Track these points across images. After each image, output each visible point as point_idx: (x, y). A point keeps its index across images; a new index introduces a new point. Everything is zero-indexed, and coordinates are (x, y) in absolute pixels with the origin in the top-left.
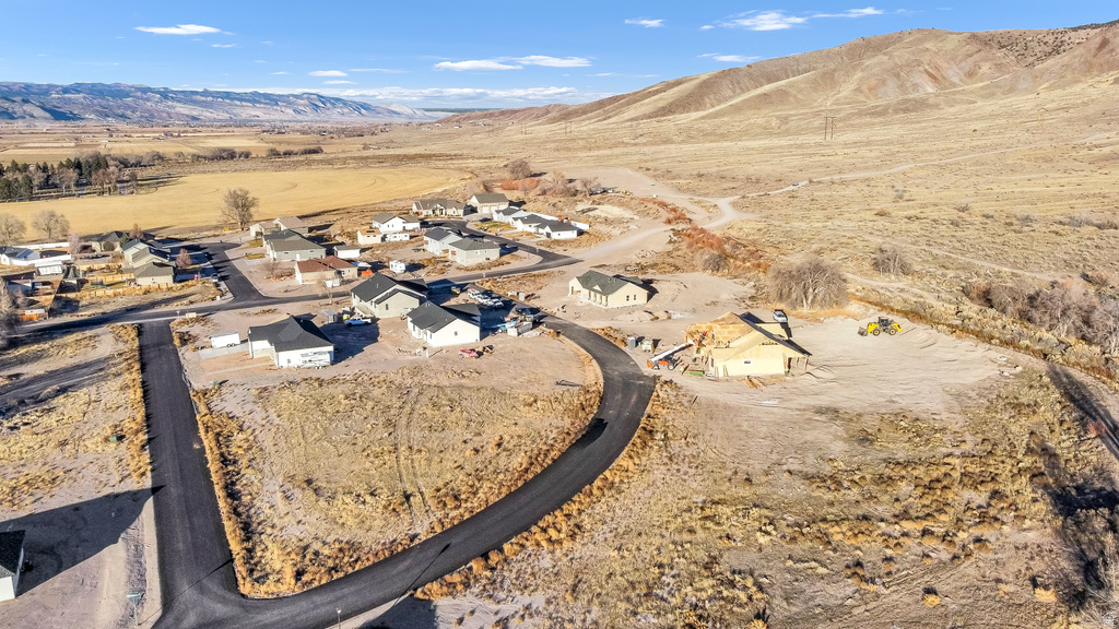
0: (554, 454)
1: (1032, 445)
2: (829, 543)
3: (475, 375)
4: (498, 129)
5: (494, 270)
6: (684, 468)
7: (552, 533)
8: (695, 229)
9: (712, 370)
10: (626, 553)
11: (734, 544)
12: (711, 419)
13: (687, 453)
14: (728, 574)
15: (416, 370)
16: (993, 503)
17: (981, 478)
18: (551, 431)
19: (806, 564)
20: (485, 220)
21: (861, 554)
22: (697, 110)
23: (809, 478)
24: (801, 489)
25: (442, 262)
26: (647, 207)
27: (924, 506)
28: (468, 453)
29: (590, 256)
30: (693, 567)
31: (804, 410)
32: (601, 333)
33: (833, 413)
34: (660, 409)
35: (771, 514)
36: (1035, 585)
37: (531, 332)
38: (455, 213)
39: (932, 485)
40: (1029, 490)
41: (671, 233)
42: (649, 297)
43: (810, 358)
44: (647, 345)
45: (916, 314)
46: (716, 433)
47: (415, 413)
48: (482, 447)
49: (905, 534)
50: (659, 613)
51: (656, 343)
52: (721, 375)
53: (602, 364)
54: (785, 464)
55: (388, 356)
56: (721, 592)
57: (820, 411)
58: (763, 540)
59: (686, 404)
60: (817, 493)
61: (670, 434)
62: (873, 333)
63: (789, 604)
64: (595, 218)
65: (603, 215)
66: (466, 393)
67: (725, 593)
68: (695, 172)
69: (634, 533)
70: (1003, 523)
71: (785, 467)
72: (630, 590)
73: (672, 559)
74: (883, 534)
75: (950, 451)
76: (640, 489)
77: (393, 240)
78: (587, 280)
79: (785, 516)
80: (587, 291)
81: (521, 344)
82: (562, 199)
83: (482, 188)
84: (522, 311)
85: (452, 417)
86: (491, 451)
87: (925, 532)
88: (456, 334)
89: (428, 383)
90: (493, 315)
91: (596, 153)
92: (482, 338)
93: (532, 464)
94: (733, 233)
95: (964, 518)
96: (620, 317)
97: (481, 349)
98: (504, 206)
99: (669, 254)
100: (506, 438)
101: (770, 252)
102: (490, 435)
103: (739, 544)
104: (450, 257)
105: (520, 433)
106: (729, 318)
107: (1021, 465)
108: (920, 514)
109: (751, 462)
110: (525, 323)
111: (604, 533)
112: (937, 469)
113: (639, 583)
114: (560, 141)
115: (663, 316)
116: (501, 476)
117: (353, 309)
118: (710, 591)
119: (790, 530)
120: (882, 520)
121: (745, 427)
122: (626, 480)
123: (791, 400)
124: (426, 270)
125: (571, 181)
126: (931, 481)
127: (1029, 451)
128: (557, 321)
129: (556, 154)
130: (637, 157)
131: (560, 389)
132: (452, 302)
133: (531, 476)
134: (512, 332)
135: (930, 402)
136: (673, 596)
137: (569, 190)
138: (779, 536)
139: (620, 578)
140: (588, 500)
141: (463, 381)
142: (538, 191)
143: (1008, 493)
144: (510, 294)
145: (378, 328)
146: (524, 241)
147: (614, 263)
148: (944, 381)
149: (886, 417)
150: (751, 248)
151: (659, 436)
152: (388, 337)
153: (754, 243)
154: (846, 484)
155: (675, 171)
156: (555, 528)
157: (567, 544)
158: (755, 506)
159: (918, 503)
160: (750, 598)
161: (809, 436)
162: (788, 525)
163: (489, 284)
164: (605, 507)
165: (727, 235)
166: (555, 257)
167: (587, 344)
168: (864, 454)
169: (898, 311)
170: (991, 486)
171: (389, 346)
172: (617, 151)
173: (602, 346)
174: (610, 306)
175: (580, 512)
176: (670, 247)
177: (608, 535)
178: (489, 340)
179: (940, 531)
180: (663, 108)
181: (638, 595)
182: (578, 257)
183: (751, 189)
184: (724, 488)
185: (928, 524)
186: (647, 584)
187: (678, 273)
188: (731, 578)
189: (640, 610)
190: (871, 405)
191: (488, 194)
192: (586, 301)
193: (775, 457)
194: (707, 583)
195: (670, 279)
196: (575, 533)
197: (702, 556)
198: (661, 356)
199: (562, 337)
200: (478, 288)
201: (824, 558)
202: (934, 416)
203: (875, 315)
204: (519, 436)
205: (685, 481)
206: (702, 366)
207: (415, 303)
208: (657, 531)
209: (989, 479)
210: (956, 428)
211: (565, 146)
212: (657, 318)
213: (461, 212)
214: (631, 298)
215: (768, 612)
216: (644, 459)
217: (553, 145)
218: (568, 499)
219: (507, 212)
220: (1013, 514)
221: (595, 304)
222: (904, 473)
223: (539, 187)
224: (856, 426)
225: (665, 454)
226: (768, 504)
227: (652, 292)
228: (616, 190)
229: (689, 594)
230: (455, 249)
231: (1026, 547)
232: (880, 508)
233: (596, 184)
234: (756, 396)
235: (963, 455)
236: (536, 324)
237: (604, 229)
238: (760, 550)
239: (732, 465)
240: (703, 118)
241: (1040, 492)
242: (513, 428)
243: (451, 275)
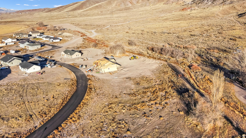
0: (69, 98)
1: (169, 80)
2: (137, 109)
3: (42, 79)
4: (32, 14)
5: (40, 51)
6: (101, 96)
7: (73, 119)
8: (88, 38)
9: (101, 71)
10: (93, 121)
11: (117, 113)
12: (104, 83)
13: (101, 93)
14: (118, 121)
15: (25, 80)
16: (166, 94)
17: (163, 89)
18: (66, 92)
19: (134, 115)
20: (35, 38)
21: (145, 111)
22: (82, 9)
23: (129, 94)
24: (128, 98)
25: (24, 50)
26: (75, 33)
27: (154, 97)
28: (45, 101)
29: (65, 45)
30: (110, 121)
31: (123, 78)
32: (72, 65)
33: (129, 78)
34: (92, 82)
35: (123, 105)
36: (179, 111)
37: (54, 66)
38: (26, 36)
39: (154, 92)
40: (172, 90)
41: (83, 39)
42: (82, 55)
43: (121, 66)
44: (84, 67)
45: (140, 54)
46: (106, 86)
47: (28, 92)
48: (49, 99)
49: (152, 104)
50: (105, 135)
51: (86, 66)
52: (103, 72)
53: (75, 73)
54: (123, 92)
55: (15, 77)
56: (118, 126)
57: (127, 78)
58: (124, 111)
59: (97, 80)
60: (132, 98)
61: (96, 88)
62: (133, 59)
63: (133, 126)
64: (64, 36)
65: (65, 35)
66: (41, 84)
67: (119, 126)
68: (85, 24)
69: (94, 115)
70: (170, 99)
71: (123, 93)
72: (97, 130)
73: (104, 120)
74: (148, 105)
75: (155, 84)
76: (92, 103)
77: (9, 44)
78: (66, 52)
79: (127, 104)
80: (66, 55)
81: (52, 70)
82: (54, 32)
83: (32, 29)
84: (51, 61)
85: (39, 92)
86: (52, 99)
87: (156, 103)
88: (34, 69)
89: (29, 83)
90: (43, 63)
91: (59, 20)
92: (41, 69)
93: (63, 101)
94: (97, 38)
95: (162, 99)
96: (76, 60)
97: (42, 72)
98: (39, 34)
99: (83, 44)
100: (55, 95)
101: (106, 42)
102: (50, 95)
103: (119, 113)
104: (27, 48)
105: (58, 93)
106: (103, 59)
107: (169, 85)
108: (154, 99)
109: (116, 92)
110: (52, 64)
111: (86, 116)
112: (154, 88)
113: (98, 128)
114: (50, 17)
115: (86, 59)
116: (56, 106)
117: (2, 64)
118: (116, 126)
119: (129, 108)
120: (147, 102)
121: (112, 84)
122: (88, 102)
123: (120, 76)
124: (21, 52)
125: (55, 27)
126: (154, 91)
127: (169, 82)
128: (60, 63)
129: (49, 20)
130: (70, 21)
131: (65, 80)
132: (31, 60)
133: (64, 105)
134: (49, 67)
135: (148, 74)
136: (107, 129)
137: (55, 29)
138: (127, 109)
139: (93, 127)
140: (80, 108)
141: (39, 81)
142: (47, 30)
143: (168, 92)
144: (46, 57)
145: (10, 69)
146: (46, 43)
147: (71, 47)
148: (149, 68)
149: (140, 78)
150: (102, 41)
151: (93, 89)
152: (14, 72)
153: (102, 40)
154: (137, 95)
155: (80, 24)
156: (74, 117)
157: (78, 121)
158: (120, 103)
159: (152, 97)
160: (125, 126)
161: (126, 84)
162: (128, 107)
163: (39, 54)
164: (85, 110)
165: (96, 39)
166: (56, 46)
167: (69, 68)
168: (139, 87)
169: (136, 54)
170: (165, 90)
171: (15, 74)
172: (65, 19)
173: (73, 68)
174: (73, 58)
175: (79, 112)
176: (83, 42)
177: (88, 117)
178: (43, 69)
179: (158, 102)
180: (74, 9)
181: (99, 131)
182: (61, 46)
183: (99, 28)
184: (111, 100)
185: (156, 101)
186: (100, 127)
187: (87, 48)
188: (119, 122)
189: (101, 135)
190: (137, 76)
191: (34, 31)
192: (66, 57)
193: (120, 90)
194: (114, 124)
195: (85, 50)
196: (79, 118)
197: (111, 118)
198: (89, 69)
199: (62, 67)
200: (37, 56)
201: (137, 113)
202: (150, 77)
203: (132, 55)
204: (58, 94)
205: (102, 99)
206: (98, 71)
207: (21, 62)
208: (99, 113)
209: (164, 89)
210: (154, 79)
211: (51, 18)
212: (85, 60)
213: (27, 36)
214: (78, 55)
215: (129, 129)
216: (91, 95)
217: (48, 18)
218: (75, 109)
219: (40, 36)
220: (170, 96)
221: (69, 58)
222: (148, 90)
223: (47, 29)
224: (135, 81)
225: (96, 94)
226: (122, 102)
227: (82, 54)
228: (67, 29)
229: (111, 128)
230: (28, 46)
231: (175, 103)
232: (145, 99)
233: (62, 28)
234: (112, 76)
235: (158, 85)
236: (55, 64)
237: (66, 39)
238: (123, 114)
239: (112, 94)
240: (83, 11)
241: (174, 90)
242: (56, 92)
243: (28, 53)
